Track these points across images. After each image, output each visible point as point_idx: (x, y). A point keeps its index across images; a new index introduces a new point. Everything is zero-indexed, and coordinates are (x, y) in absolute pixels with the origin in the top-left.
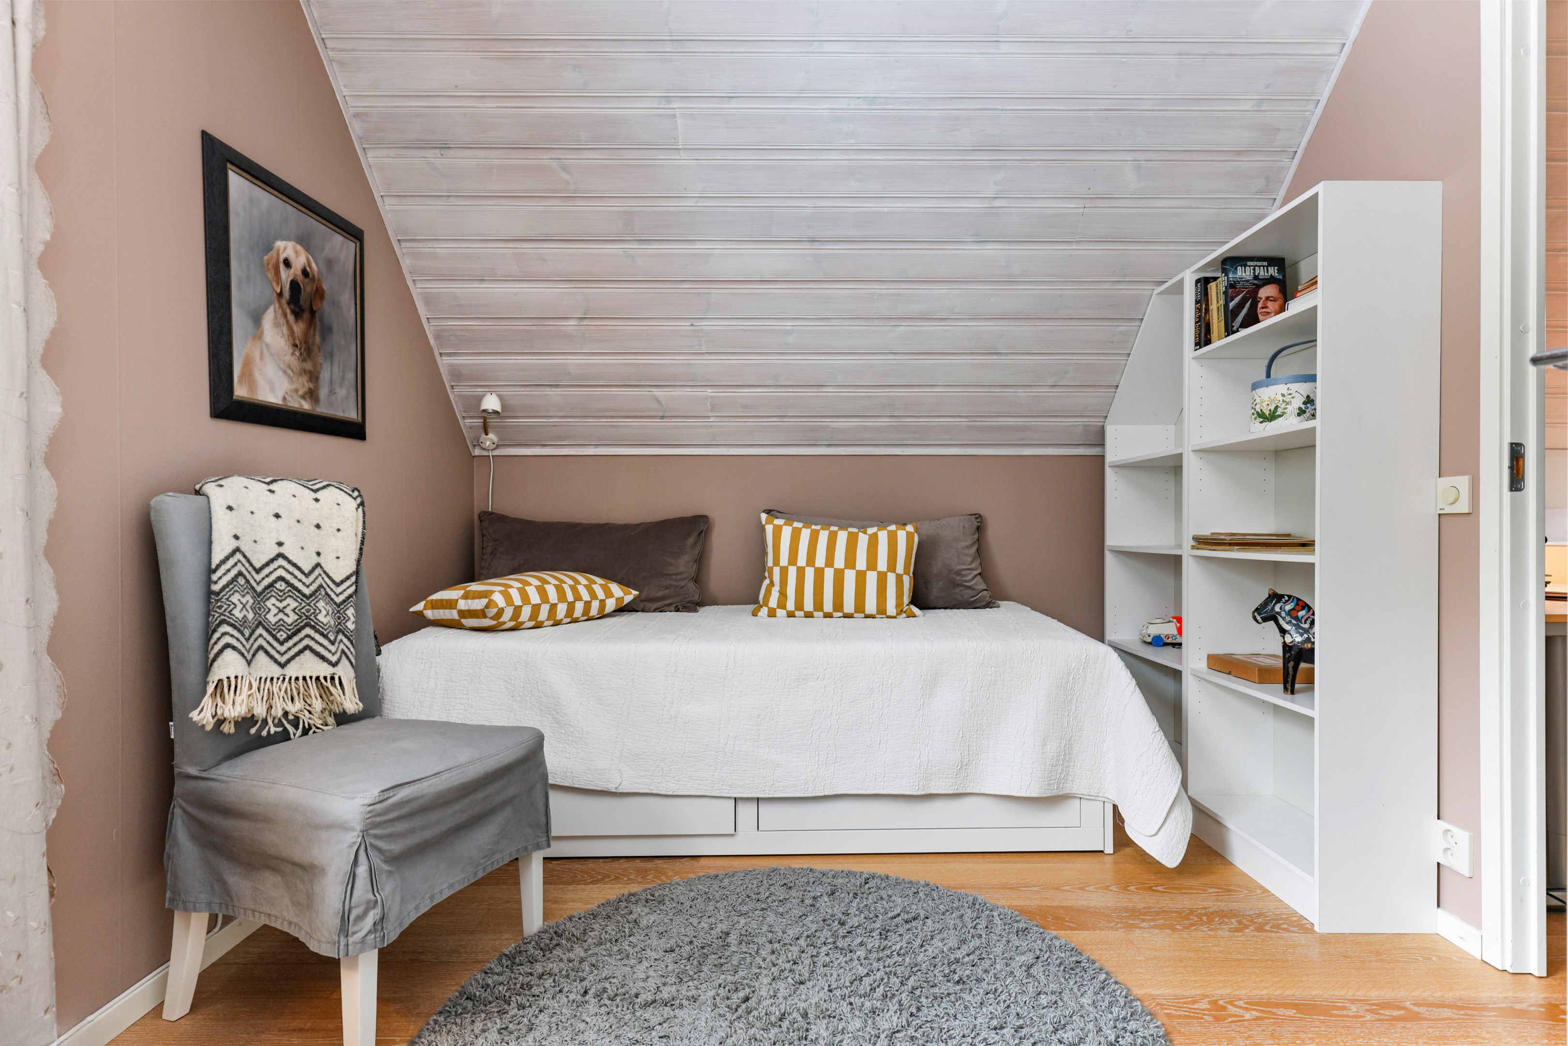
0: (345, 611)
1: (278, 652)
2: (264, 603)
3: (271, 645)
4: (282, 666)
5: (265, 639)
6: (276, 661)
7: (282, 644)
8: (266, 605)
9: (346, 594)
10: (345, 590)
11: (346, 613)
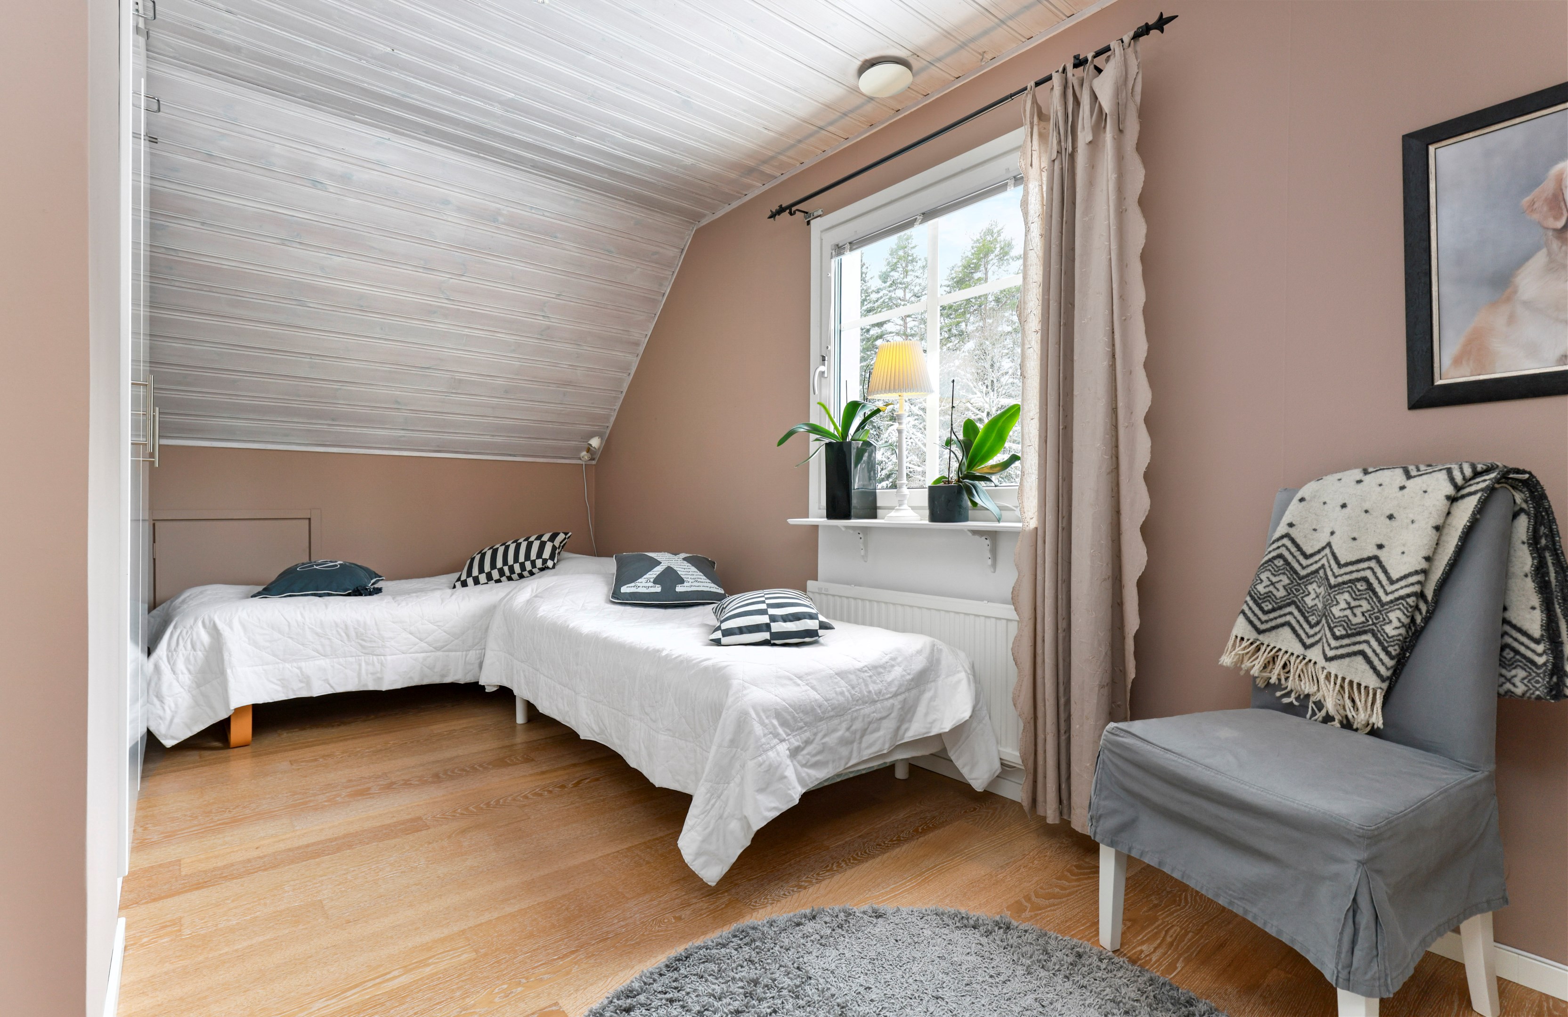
0: (1388, 613)
1: (1307, 633)
2: (1305, 586)
3: (1301, 626)
4: (1306, 647)
5: (1295, 618)
6: (1301, 641)
7: (1312, 627)
8: (1307, 589)
9: (1396, 595)
10: (1397, 590)
11: (1388, 614)
